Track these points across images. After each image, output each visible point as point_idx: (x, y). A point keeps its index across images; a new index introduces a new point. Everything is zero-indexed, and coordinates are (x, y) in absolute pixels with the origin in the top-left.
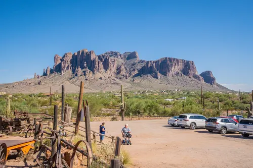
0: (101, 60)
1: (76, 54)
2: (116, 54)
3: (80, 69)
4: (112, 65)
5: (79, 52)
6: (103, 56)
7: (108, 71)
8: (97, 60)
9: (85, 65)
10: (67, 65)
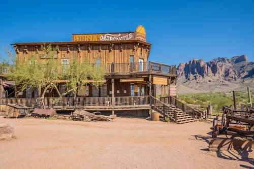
0: (210, 66)
1: (188, 63)
2: (223, 60)
3: (191, 75)
4: (220, 69)
5: (190, 62)
6: (212, 63)
7: (217, 74)
8: (206, 66)
9: (196, 71)
10: (181, 72)
